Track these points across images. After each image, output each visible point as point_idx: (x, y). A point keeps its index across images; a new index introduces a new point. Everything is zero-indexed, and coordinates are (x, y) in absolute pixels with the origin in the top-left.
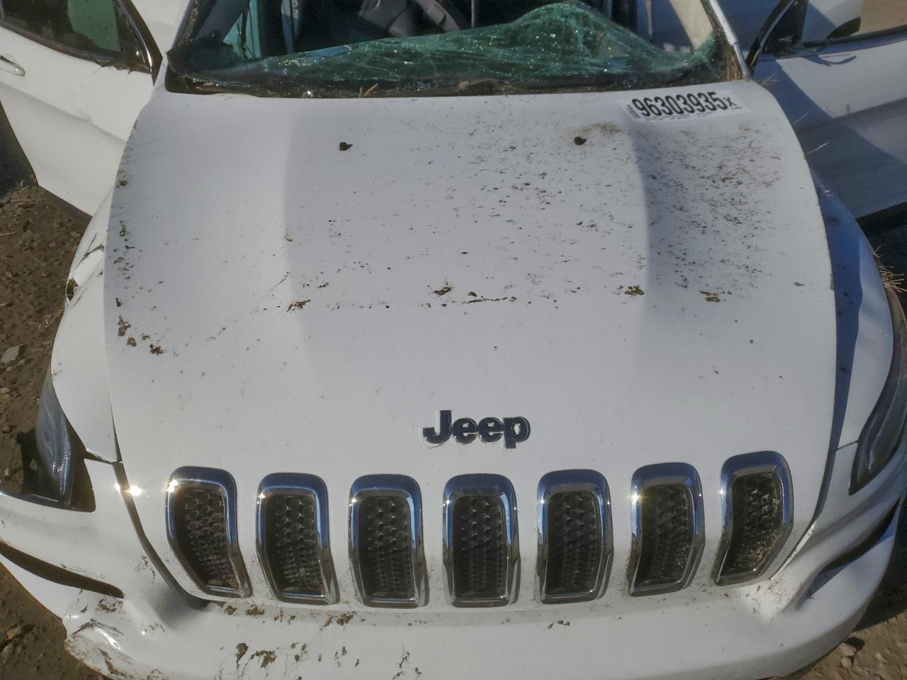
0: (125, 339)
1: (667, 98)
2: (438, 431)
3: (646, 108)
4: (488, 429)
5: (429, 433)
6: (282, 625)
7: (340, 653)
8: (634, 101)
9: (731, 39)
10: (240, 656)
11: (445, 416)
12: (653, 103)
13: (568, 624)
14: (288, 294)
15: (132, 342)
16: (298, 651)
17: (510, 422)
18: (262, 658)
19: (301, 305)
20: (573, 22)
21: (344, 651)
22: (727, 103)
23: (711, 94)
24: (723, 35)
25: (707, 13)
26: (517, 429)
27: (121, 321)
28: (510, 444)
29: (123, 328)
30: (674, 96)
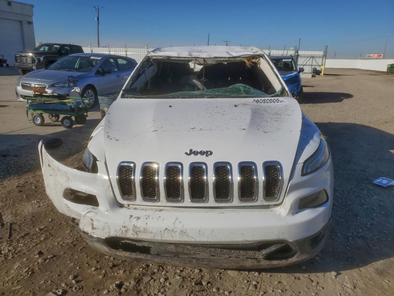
0: (109, 138)
1: (264, 100)
2: (189, 153)
3: (257, 102)
4: (202, 153)
5: (186, 153)
6: (143, 212)
7: (159, 217)
8: (254, 100)
9: (287, 89)
10: (130, 218)
11: (191, 150)
12: (260, 101)
13: (224, 213)
14: (153, 129)
15: (111, 139)
16: (147, 217)
17: (207, 152)
18: (136, 219)
19: (156, 131)
20: (241, 87)
21: (160, 217)
22: (282, 101)
23: (277, 99)
24: (285, 89)
25: (280, 83)
26: (209, 153)
27: (108, 135)
28: (207, 156)
29: (108, 137)
30: (266, 100)
